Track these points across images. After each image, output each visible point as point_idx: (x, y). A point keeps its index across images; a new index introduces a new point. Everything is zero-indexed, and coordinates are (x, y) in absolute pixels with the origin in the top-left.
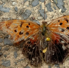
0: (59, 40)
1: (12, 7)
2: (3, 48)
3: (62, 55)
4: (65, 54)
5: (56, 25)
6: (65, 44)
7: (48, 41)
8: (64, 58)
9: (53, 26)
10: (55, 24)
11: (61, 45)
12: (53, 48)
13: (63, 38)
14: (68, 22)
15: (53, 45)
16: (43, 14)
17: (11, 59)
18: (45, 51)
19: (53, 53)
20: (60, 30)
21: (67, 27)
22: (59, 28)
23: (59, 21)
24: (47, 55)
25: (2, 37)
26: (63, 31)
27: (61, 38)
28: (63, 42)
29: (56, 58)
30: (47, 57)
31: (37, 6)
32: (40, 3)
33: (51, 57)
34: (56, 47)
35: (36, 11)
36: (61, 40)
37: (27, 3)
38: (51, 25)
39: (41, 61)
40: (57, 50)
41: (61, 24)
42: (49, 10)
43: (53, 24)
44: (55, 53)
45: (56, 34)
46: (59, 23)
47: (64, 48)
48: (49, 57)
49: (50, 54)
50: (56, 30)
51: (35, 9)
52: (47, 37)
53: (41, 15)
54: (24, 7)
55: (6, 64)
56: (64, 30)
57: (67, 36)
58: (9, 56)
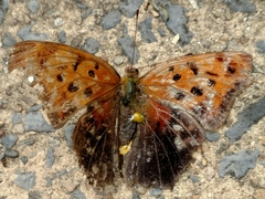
0: (166, 121)
1: (52, 31)
2: (22, 138)
3: (173, 164)
4: (182, 161)
5: (163, 81)
6: (184, 135)
7: (137, 123)
8: (176, 174)
9: (154, 81)
10: (160, 77)
11: (173, 136)
12: (149, 143)
13: (179, 117)
14: (196, 73)
15: (149, 134)
16: (129, 50)
17: (37, 170)
18: (125, 150)
19: (147, 157)
20: (173, 94)
21: (191, 86)
22: (169, 88)
23: (172, 69)
24: (131, 160)
25: (20, 109)
26: (180, 97)
27: (173, 116)
28: (177, 128)
29: (156, 170)
30: (130, 165)
31: (114, 27)
32: (124, 18)
33: (141, 167)
34: (157, 140)
35: (111, 41)
36: (173, 121)
37: (90, 21)
38: (149, 80)
39: (113, 176)
40: (160, 148)
41: (177, 78)
42: (146, 37)
43: (154, 76)
44: (154, 157)
45: (160, 105)
46: (171, 75)
47: (179, 144)
48: (135, 167)
49: (141, 160)
50: (161, 94)
51: (109, 35)
52: (135, 112)
53: (124, 53)
54: (83, 31)
55: (25, 181)
56: (183, 96)
57: (191, 112)
58: (33, 160)
